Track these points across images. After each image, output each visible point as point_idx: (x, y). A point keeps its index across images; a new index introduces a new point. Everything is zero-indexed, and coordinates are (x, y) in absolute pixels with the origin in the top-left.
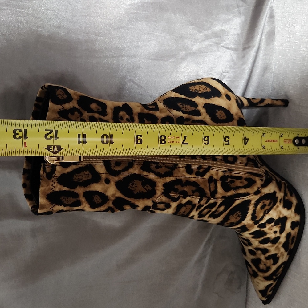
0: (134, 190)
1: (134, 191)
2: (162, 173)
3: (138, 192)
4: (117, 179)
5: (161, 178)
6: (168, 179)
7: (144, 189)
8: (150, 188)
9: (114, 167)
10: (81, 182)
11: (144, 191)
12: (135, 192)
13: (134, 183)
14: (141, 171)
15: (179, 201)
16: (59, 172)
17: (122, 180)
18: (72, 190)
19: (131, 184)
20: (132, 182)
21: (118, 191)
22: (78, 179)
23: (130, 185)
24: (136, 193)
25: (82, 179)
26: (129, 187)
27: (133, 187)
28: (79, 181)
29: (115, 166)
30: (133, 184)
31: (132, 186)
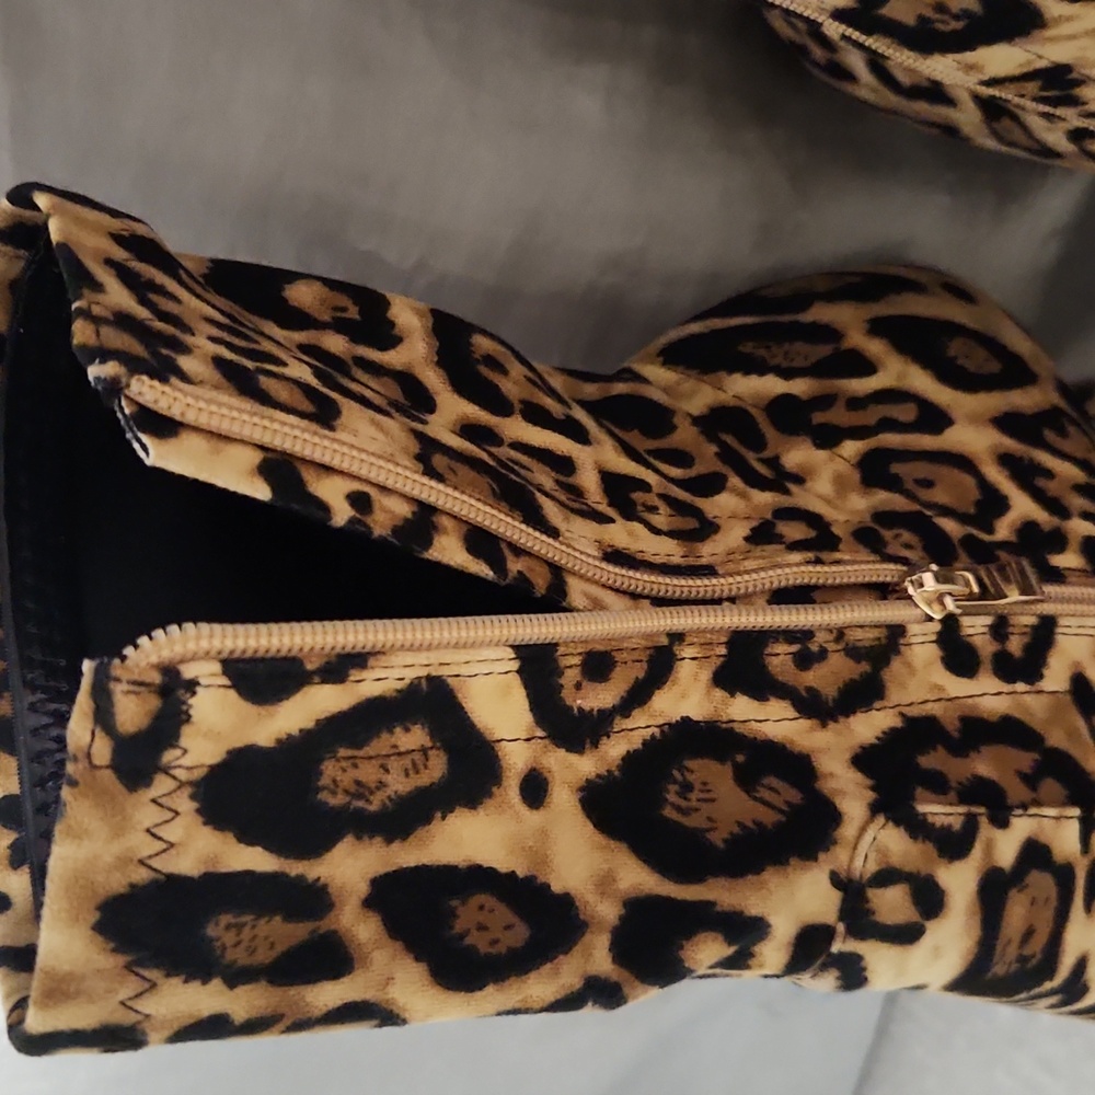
0: (705, 825)
1: (708, 830)
2: (830, 691)
3: (736, 830)
4: (586, 765)
5: (824, 725)
6: (869, 726)
7: (762, 808)
8: (794, 796)
9: (578, 686)
10: (373, 807)
11: (769, 818)
12: (717, 838)
13: (691, 778)
14: (719, 694)
15: (977, 852)
16: (210, 735)
17: (616, 773)
18: (295, 868)
19: (673, 788)
20: (676, 773)
21: (613, 844)
22: (353, 788)
23: (672, 797)
24: (725, 841)
25: (382, 785)
26: (668, 812)
27: (697, 810)
28: (360, 804)
29: (584, 683)
30: (687, 788)
31: (683, 803)
